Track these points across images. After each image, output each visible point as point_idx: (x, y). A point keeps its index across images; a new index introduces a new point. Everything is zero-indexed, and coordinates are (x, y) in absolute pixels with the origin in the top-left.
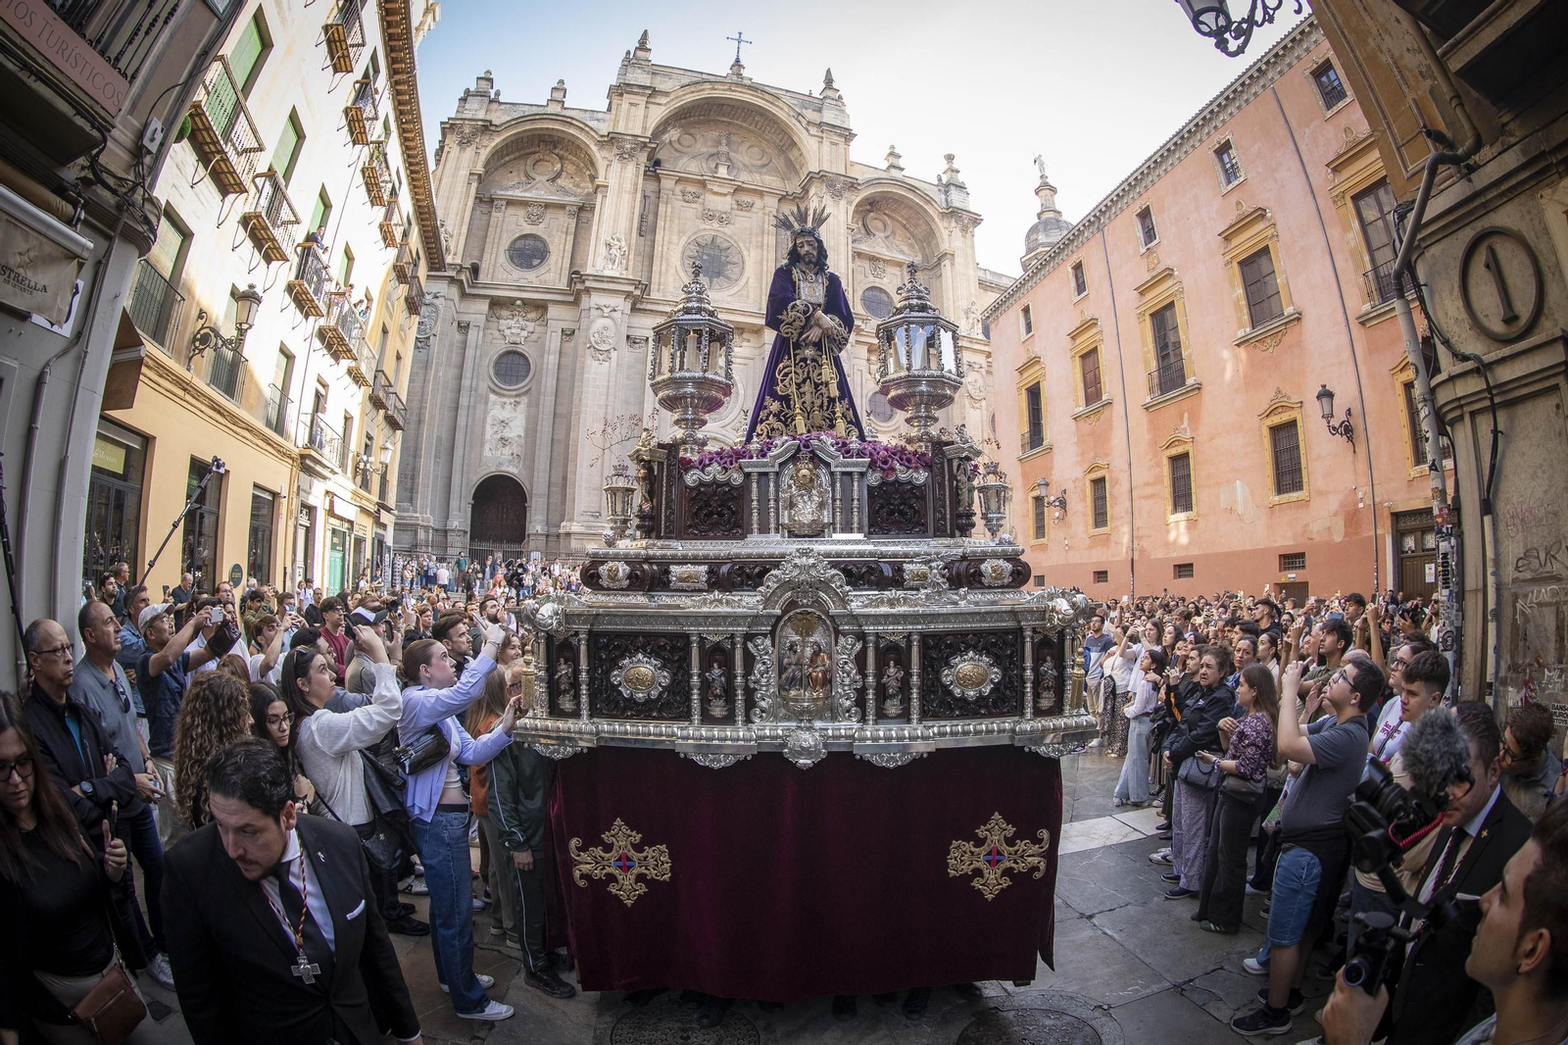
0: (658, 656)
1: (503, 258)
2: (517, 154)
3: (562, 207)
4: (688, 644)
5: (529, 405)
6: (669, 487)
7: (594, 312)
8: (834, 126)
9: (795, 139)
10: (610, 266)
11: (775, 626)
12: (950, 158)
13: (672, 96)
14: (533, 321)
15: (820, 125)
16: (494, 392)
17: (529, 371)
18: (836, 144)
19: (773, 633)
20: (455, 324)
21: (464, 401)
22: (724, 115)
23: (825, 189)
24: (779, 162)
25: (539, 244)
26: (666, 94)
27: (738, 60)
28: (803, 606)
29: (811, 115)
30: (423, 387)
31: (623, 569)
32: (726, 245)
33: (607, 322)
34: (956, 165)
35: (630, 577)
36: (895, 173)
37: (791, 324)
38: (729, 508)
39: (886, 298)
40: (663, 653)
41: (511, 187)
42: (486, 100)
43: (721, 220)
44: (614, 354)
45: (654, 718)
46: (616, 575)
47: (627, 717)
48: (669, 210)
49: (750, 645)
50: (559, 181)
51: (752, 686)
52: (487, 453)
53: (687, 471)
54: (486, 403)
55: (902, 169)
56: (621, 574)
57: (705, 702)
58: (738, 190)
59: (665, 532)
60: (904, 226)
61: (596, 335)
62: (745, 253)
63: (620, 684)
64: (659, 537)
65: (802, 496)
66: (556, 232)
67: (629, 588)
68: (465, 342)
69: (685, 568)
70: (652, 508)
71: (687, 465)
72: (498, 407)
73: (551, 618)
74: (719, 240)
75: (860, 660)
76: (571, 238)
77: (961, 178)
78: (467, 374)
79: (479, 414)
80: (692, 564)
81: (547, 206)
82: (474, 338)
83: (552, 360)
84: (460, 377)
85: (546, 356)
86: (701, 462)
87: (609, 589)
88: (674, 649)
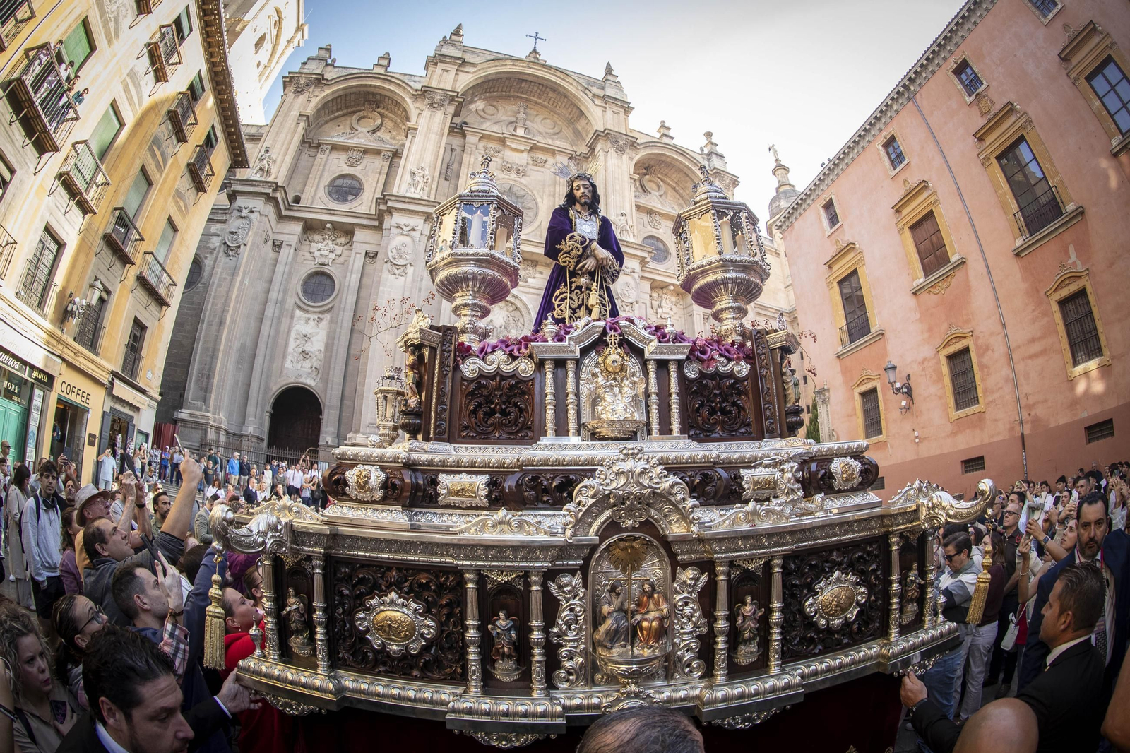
0: (417, 598)
1: (322, 193)
2: (345, 111)
3: (378, 152)
4: (461, 583)
5: (331, 322)
6: (443, 376)
7: (394, 230)
8: (615, 99)
9: (583, 108)
10: (413, 189)
11: (587, 560)
12: (709, 135)
13: (479, 67)
14: (341, 245)
15: (603, 97)
16: (300, 308)
17: (332, 292)
18: (617, 113)
19: (584, 570)
20: (270, 243)
21: (269, 312)
22: (522, 93)
23: (609, 145)
24: (568, 132)
25: (355, 183)
26: (474, 65)
27: (535, 50)
28: (626, 529)
29: (595, 90)
30: (228, 292)
31: (376, 476)
32: (522, 193)
33: (407, 240)
34: (714, 140)
35: (385, 486)
36: (666, 140)
37: (568, 253)
38: (516, 405)
39: (662, 246)
40: (426, 594)
41: (336, 134)
42: (323, 63)
43: (518, 171)
44: (410, 270)
45: (416, 679)
46: (367, 482)
47: (379, 674)
48: (472, 160)
49: (553, 587)
50: (378, 134)
51: (555, 640)
52: (288, 365)
53: (464, 358)
54: (292, 317)
55: (673, 138)
56: (373, 481)
57: (487, 661)
58: (534, 148)
59: (435, 433)
60: (674, 189)
61: (394, 251)
62: (539, 200)
63: (368, 630)
64: (426, 439)
65: (611, 387)
66: (370, 174)
67: (384, 500)
68: (276, 260)
69: (457, 478)
70: (420, 403)
71: (464, 352)
72: (302, 322)
73: (264, 534)
74: (515, 189)
75: (707, 598)
76: (383, 177)
77: (719, 150)
78: (275, 287)
79: (284, 326)
80: (468, 473)
81: (366, 151)
82: (285, 256)
83: (355, 278)
84: (268, 291)
85: (349, 274)
86: (482, 350)
87: (358, 501)
88: (441, 588)
